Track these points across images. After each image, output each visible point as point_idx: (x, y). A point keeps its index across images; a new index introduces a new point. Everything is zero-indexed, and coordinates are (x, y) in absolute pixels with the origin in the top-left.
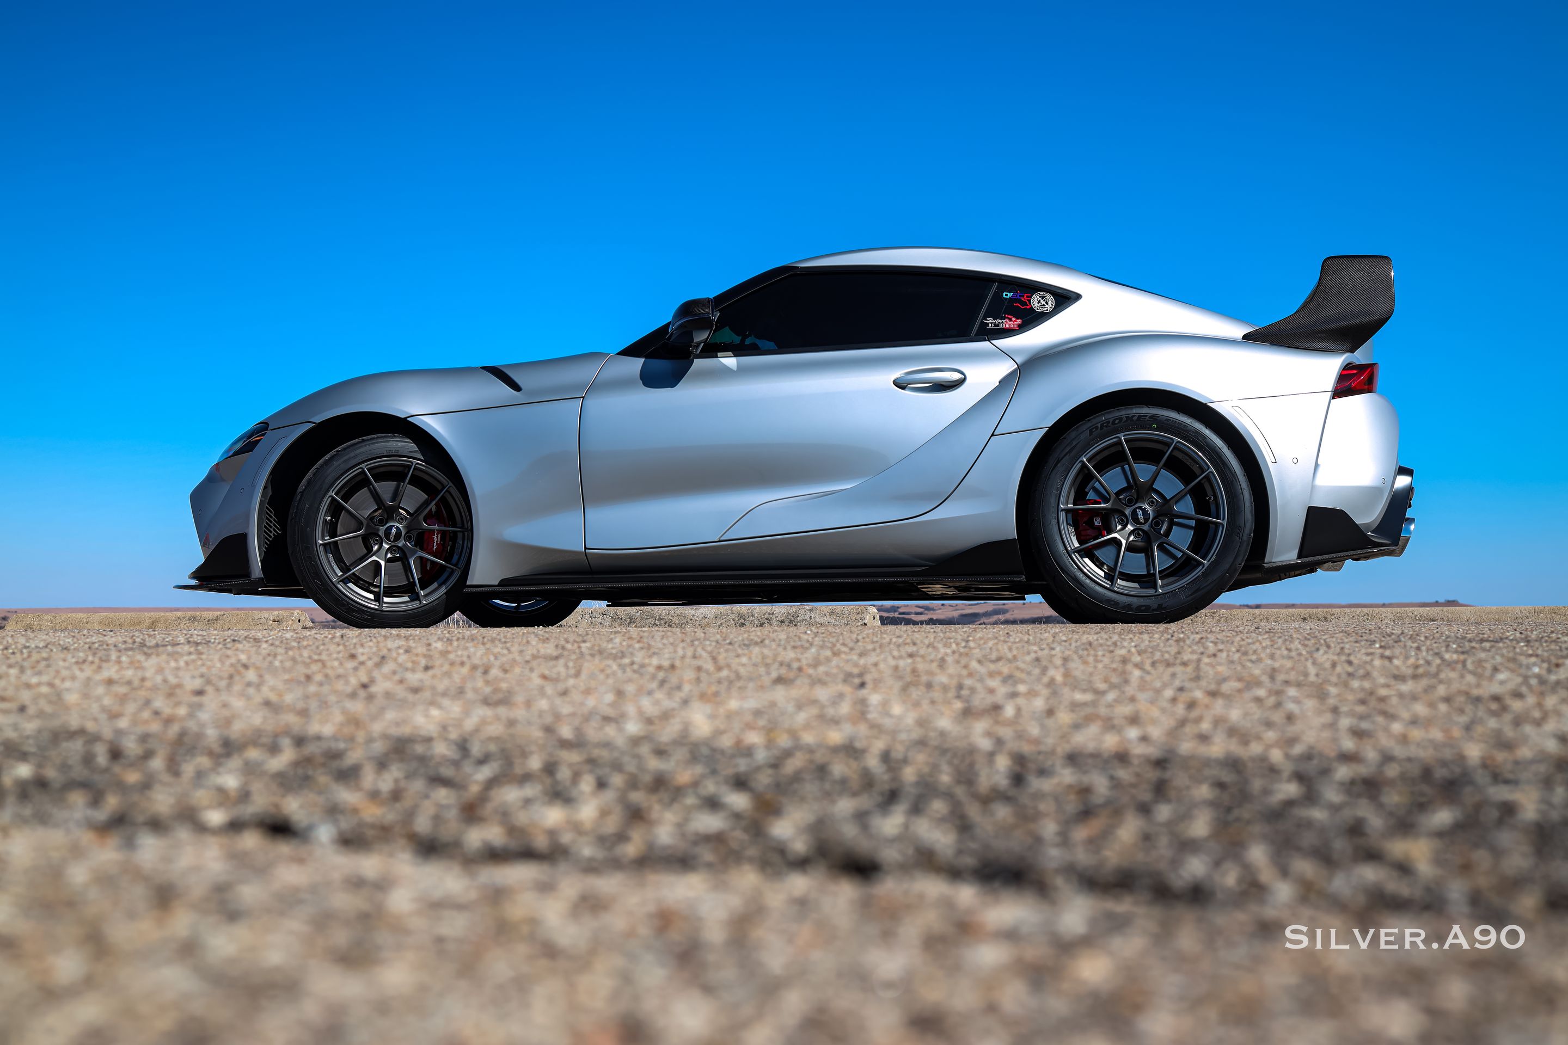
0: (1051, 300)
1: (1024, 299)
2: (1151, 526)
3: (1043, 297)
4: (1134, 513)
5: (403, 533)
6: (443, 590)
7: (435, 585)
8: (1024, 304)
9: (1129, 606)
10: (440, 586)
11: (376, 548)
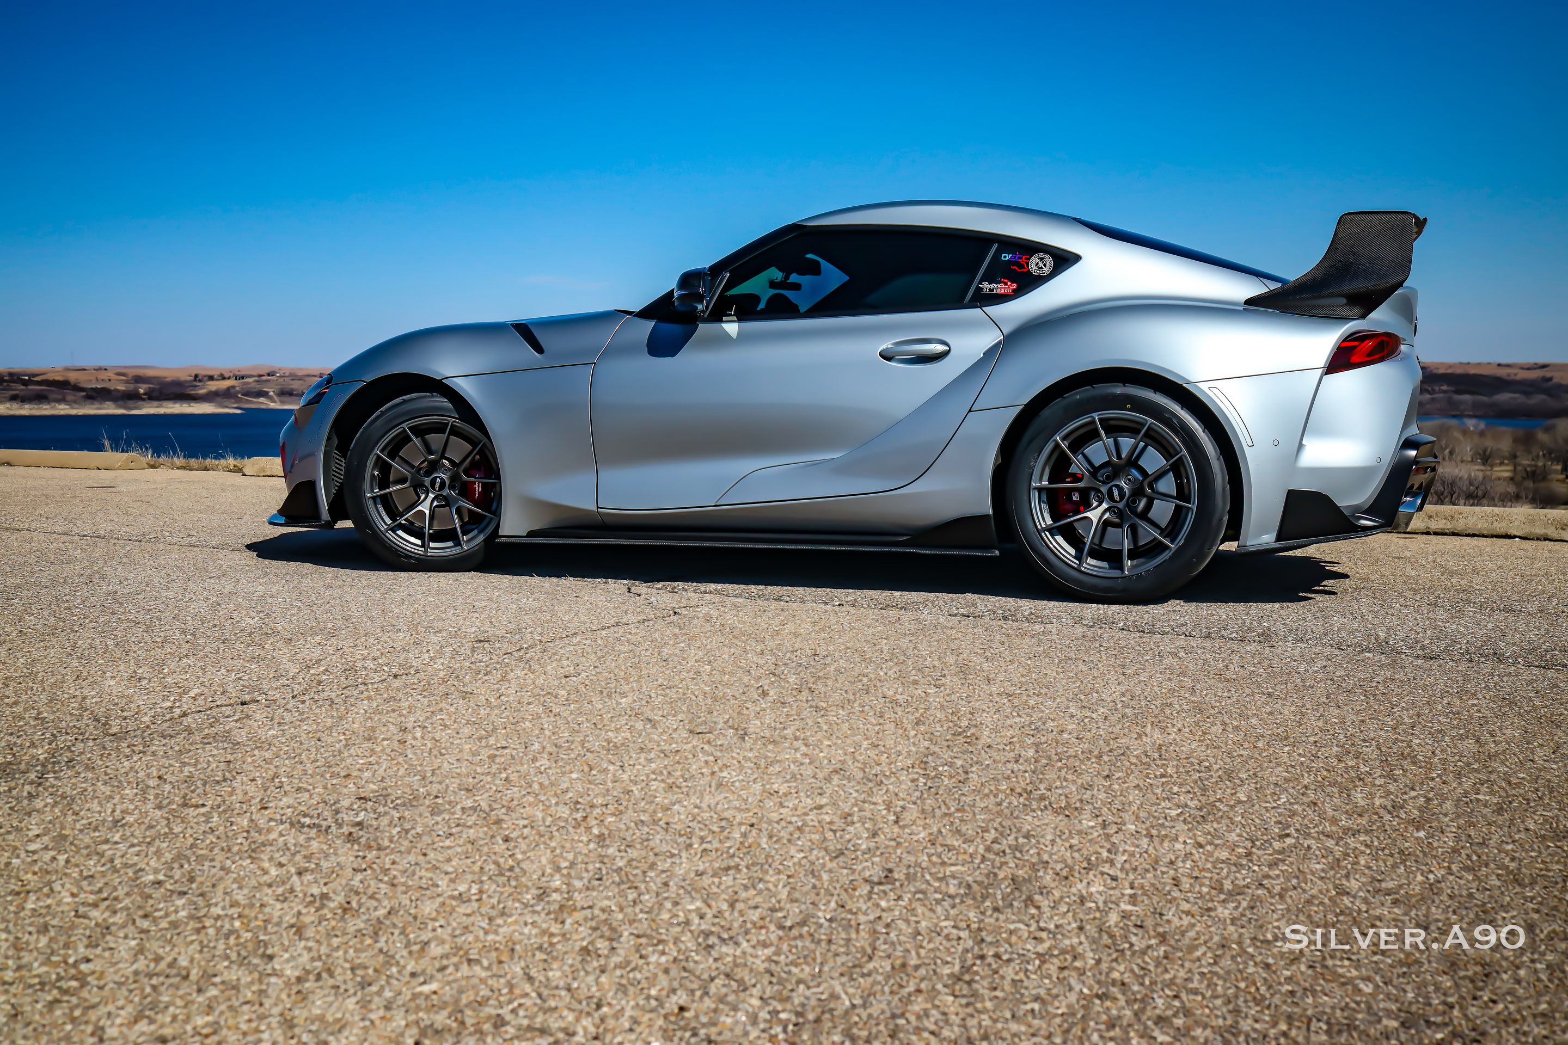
0: (1049, 262)
1: (1023, 261)
2: (1127, 505)
3: (1042, 259)
4: (1110, 492)
5: (447, 483)
6: (481, 538)
7: (475, 532)
8: (1022, 266)
9: (1094, 587)
10: (480, 532)
11: (423, 497)
